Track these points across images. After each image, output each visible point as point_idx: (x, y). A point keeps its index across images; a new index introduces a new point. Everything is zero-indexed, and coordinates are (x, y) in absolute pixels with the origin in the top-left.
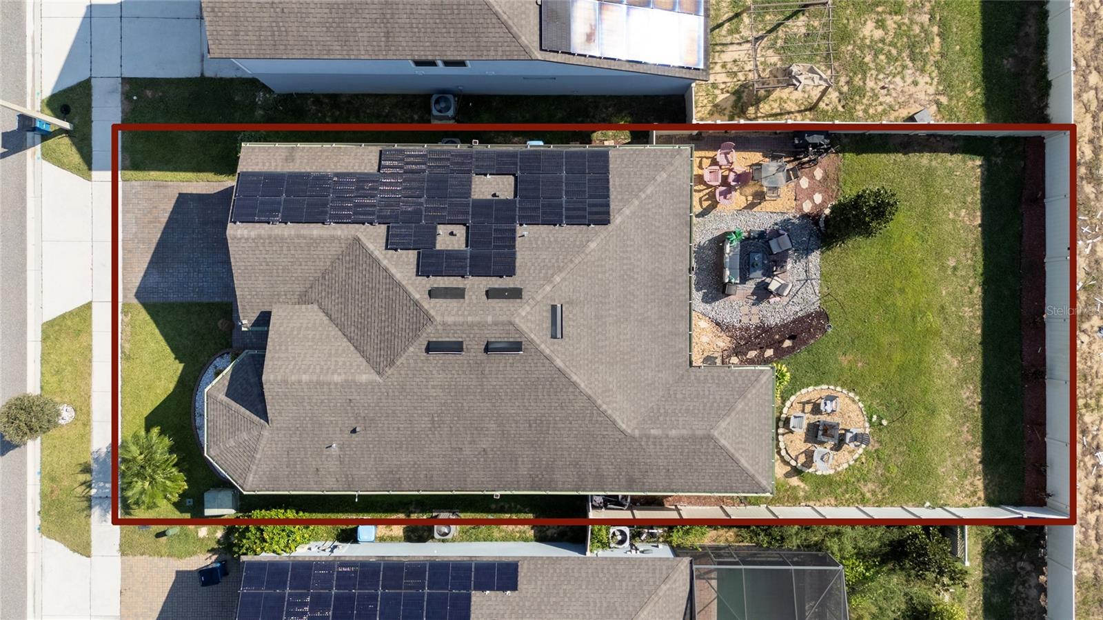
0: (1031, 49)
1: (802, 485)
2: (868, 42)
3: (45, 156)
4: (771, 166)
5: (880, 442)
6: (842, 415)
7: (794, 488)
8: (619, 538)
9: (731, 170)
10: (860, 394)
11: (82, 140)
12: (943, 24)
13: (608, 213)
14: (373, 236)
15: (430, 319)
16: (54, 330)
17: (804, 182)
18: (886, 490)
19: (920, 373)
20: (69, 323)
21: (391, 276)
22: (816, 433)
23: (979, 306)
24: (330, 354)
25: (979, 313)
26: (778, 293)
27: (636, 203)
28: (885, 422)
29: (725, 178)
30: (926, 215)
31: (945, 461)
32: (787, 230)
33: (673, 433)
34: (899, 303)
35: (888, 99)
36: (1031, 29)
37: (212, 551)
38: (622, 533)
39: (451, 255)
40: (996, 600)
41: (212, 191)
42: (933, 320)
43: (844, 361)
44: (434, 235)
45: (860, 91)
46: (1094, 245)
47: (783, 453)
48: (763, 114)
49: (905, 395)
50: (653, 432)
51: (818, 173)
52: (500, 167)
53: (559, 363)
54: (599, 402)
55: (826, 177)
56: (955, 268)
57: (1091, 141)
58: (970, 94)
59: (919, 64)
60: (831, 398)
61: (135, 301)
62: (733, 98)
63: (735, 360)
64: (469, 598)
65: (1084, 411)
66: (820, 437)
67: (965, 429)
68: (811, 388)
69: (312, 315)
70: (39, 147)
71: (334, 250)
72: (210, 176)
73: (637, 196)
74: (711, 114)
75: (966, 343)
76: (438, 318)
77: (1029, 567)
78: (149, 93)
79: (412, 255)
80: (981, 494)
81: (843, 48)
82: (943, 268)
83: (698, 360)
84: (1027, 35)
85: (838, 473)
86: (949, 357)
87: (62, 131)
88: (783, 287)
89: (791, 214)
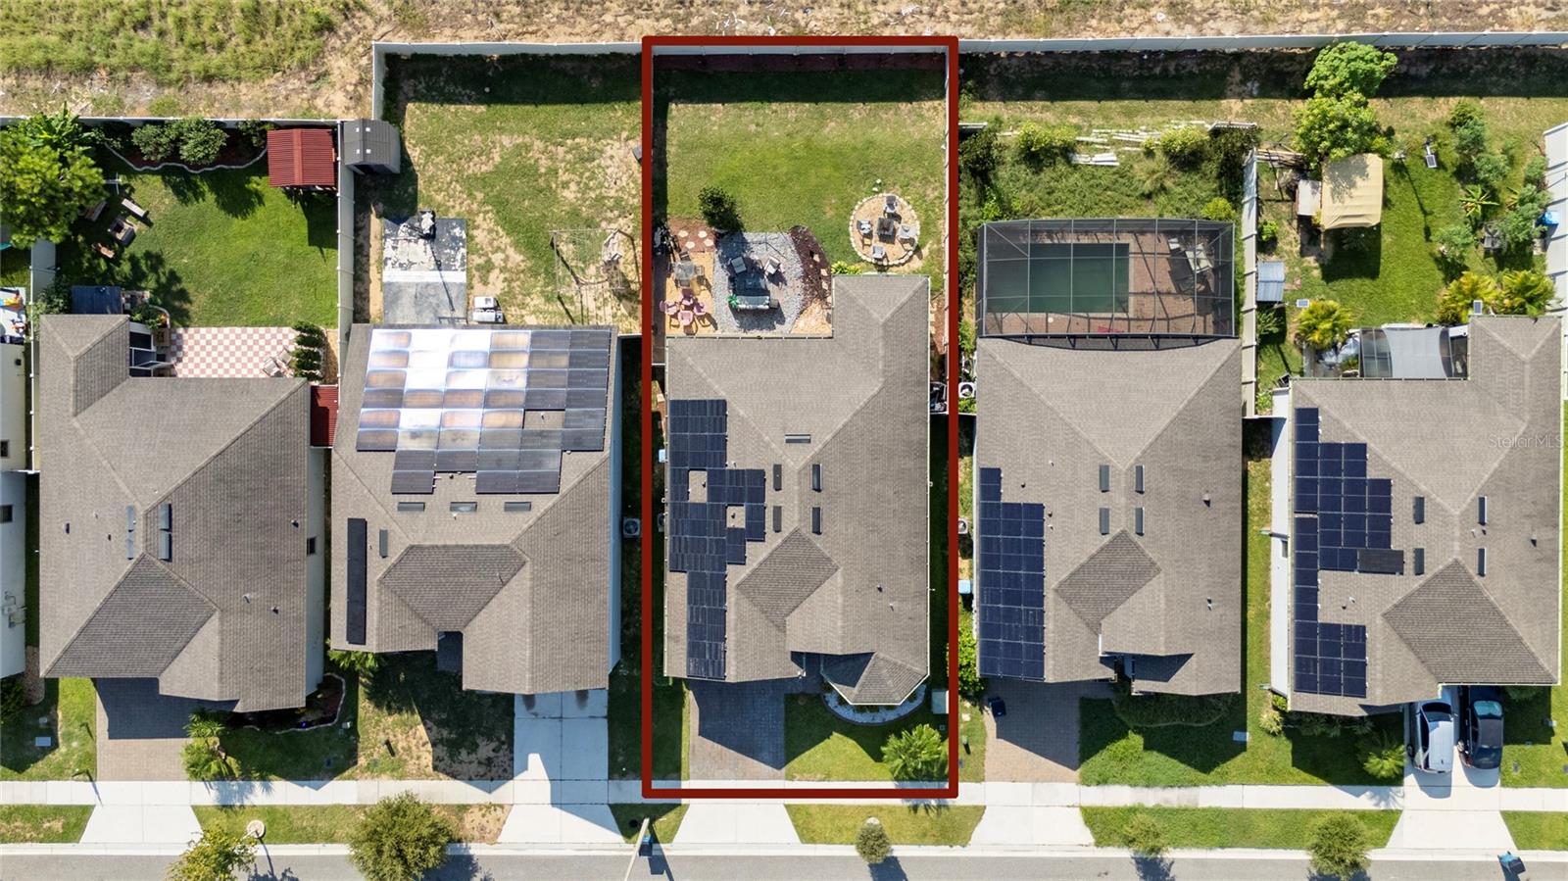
0: (584, 65)
1: (928, 246)
2: (579, 195)
3: (670, 840)
4: (677, 272)
5: (895, 184)
6: (873, 215)
7: (931, 252)
8: (967, 390)
9: (681, 303)
10: (857, 200)
11: (656, 813)
12: (565, 136)
13: (718, 401)
14: (735, 575)
15: (796, 531)
16: (807, 834)
17: (690, 245)
18: (932, 180)
19: (841, 154)
20: (801, 822)
21: (765, 561)
22: (887, 234)
23: (786, 105)
24: (822, 606)
25: (793, 105)
26: (778, 267)
27: (709, 380)
28: (879, 181)
29: (687, 308)
30: (716, 148)
31: (909, 133)
32: (727, 258)
33: (881, 352)
34: (784, 170)
35: (624, 179)
36: (569, 65)
37: (981, 710)
38: (964, 388)
39: (749, 517)
40: (1020, 91)
41: (697, 710)
42: (798, 143)
43: (830, 213)
44: (735, 530)
45: (618, 201)
46: (739, 17)
47: (902, 261)
48: (634, 276)
49: (858, 164)
50: (880, 367)
51: (683, 234)
52: (681, 483)
53: (828, 437)
54: (858, 407)
55: (686, 228)
56: (757, 125)
57: (658, 20)
58: (620, 113)
59: (596, 154)
60: (859, 224)
61: (784, 770)
62: (624, 301)
63: (829, 299)
64: (1005, 504)
65: (870, 24)
66: (890, 233)
67: (885, 116)
68: (852, 240)
69: (794, 621)
70: (662, 846)
71: (745, 604)
72: (684, 711)
73: (705, 379)
74: (636, 318)
75: (816, 116)
76: (796, 525)
77: (995, 65)
78: (620, 759)
79: (749, 545)
80: (936, 103)
81: (584, 215)
82: (757, 134)
83: (827, 330)
84: (573, 69)
85: (919, 217)
86: (828, 129)
87: (650, 827)
88: (772, 263)
89: (715, 255)
